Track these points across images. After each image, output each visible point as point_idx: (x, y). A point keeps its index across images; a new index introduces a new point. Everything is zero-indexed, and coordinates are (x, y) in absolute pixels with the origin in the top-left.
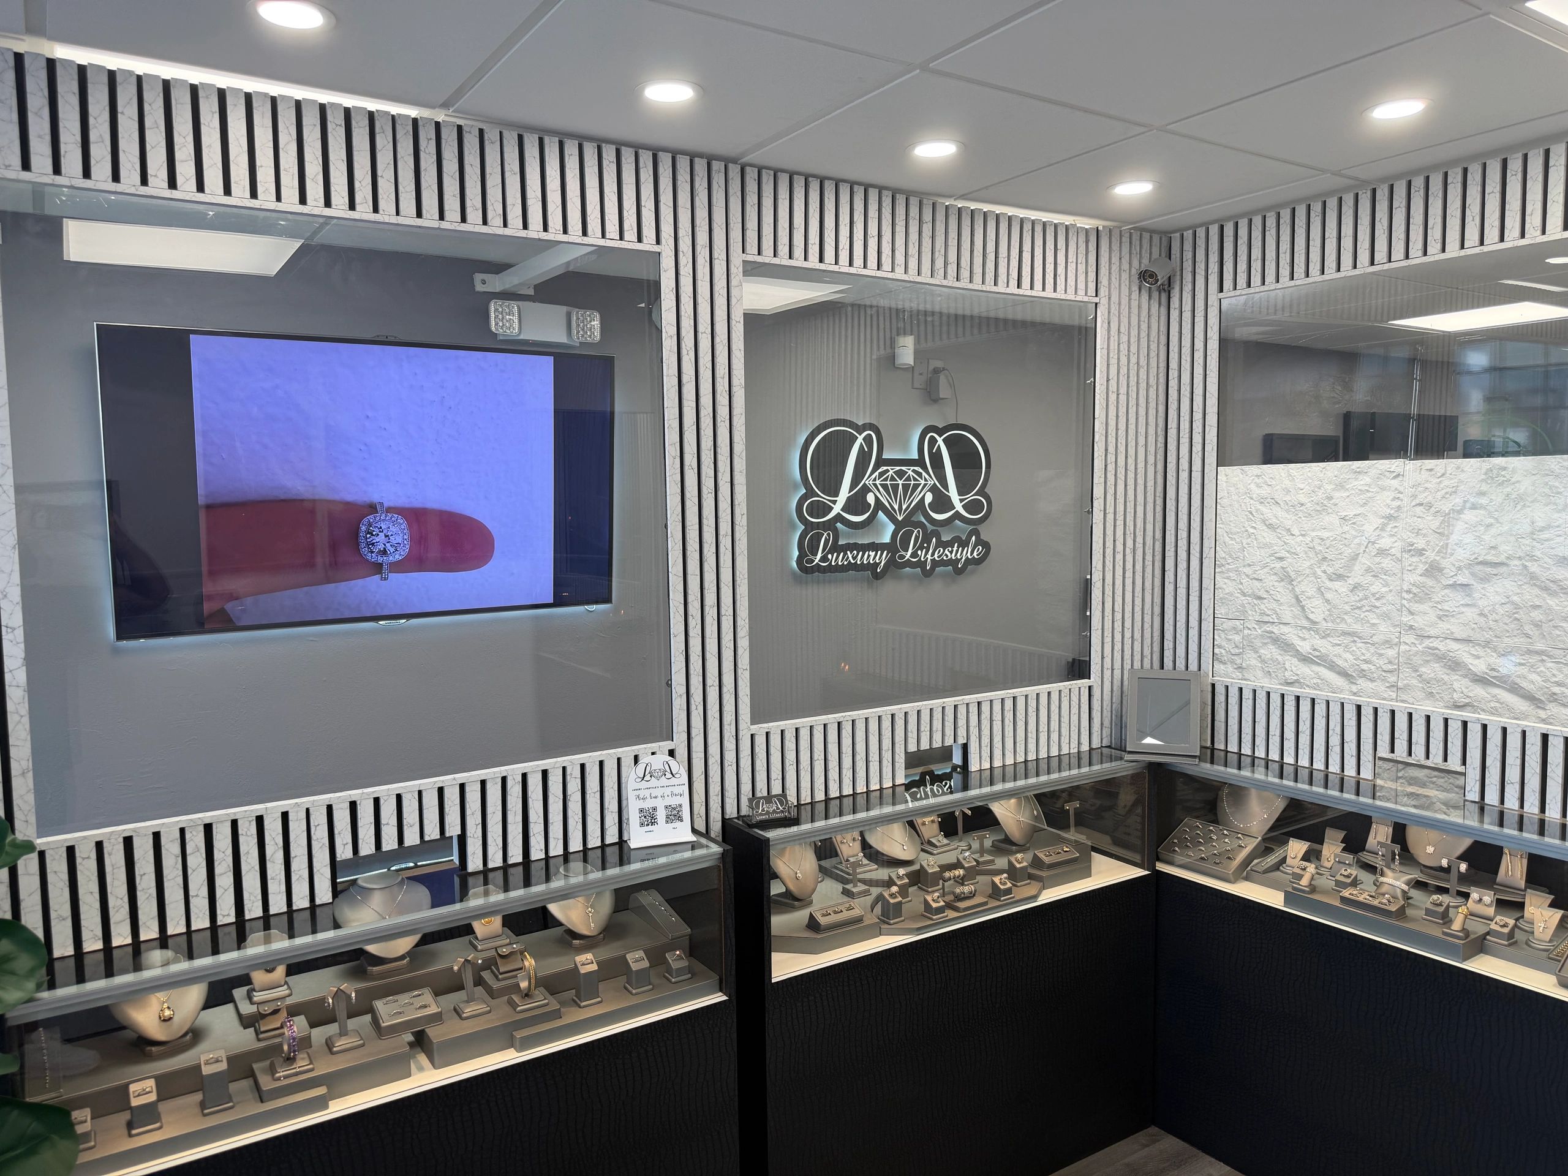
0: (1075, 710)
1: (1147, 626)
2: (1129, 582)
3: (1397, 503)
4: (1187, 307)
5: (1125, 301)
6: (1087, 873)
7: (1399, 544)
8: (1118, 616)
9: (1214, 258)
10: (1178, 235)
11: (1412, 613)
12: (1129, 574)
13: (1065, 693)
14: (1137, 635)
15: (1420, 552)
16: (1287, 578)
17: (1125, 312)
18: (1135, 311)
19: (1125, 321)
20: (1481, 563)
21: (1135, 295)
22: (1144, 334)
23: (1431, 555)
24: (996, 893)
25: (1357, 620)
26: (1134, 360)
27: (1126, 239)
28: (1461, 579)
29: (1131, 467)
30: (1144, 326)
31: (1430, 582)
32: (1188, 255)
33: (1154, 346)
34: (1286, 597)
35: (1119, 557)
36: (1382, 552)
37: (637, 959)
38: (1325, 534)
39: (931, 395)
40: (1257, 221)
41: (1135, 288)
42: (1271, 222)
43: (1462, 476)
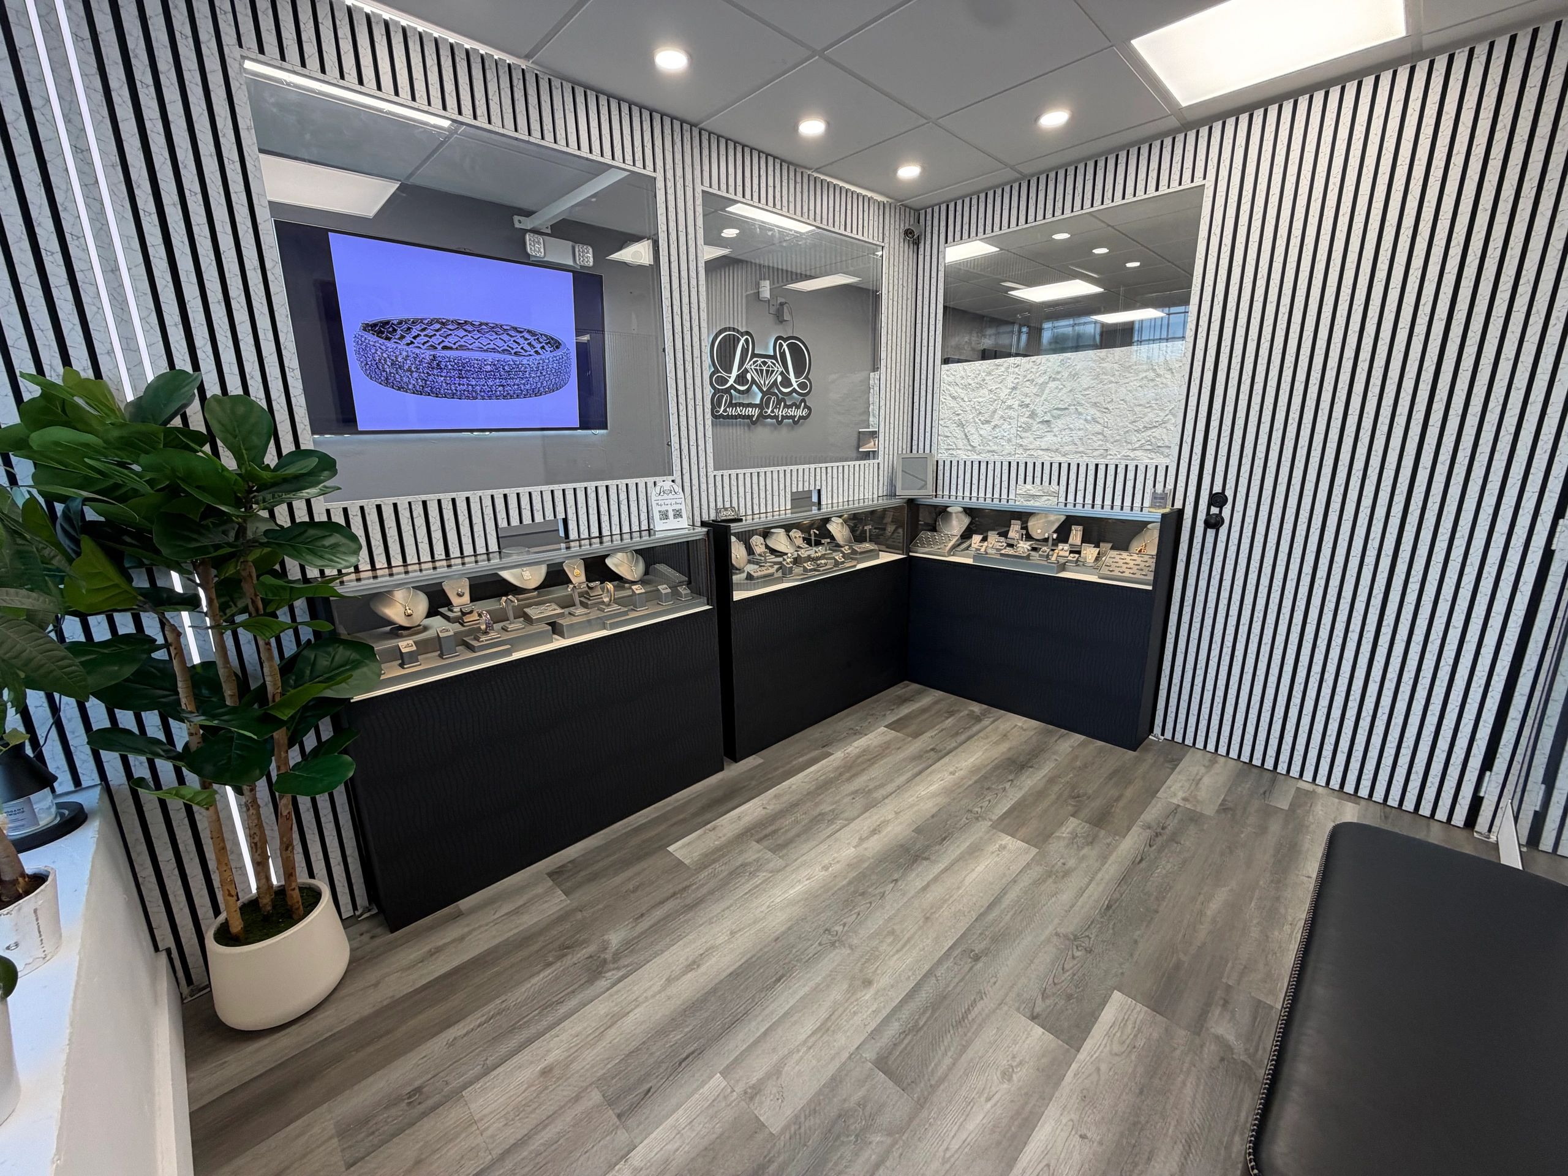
0: (871, 475)
1: (905, 432)
2: (897, 407)
3: (1017, 381)
4: (928, 253)
5: (897, 247)
6: (877, 557)
7: (1017, 402)
8: (892, 426)
9: (943, 224)
10: (923, 211)
11: (1021, 438)
12: (897, 403)
13: (867, 465)
14: (900, 438)
15: (1027, 406)
16: (961, 425)
17: (897, 254)
18: (901, 254)
19: (897, 259)
20: (1056, 409)
21: (902, 244)
22: (905, 268)
23: (1032, 406)
24: (837, 564)
25: (996, 444)
26: (901, 282)
27: (898, 211)
28: (1046, 418)
29: (899, 344)
30: (906, 264)
31: (1031, 421)
32: (929, 223)
33: (910, 276)
34: (961, 435)
35: (893, 393)
36: (1010, 407)
37: (664, 589)
38: (980, 400)
39: (779, 318)
40: (967, 201)
41: (902, 240)
42: (974, 202)
43: (1049, 364)
